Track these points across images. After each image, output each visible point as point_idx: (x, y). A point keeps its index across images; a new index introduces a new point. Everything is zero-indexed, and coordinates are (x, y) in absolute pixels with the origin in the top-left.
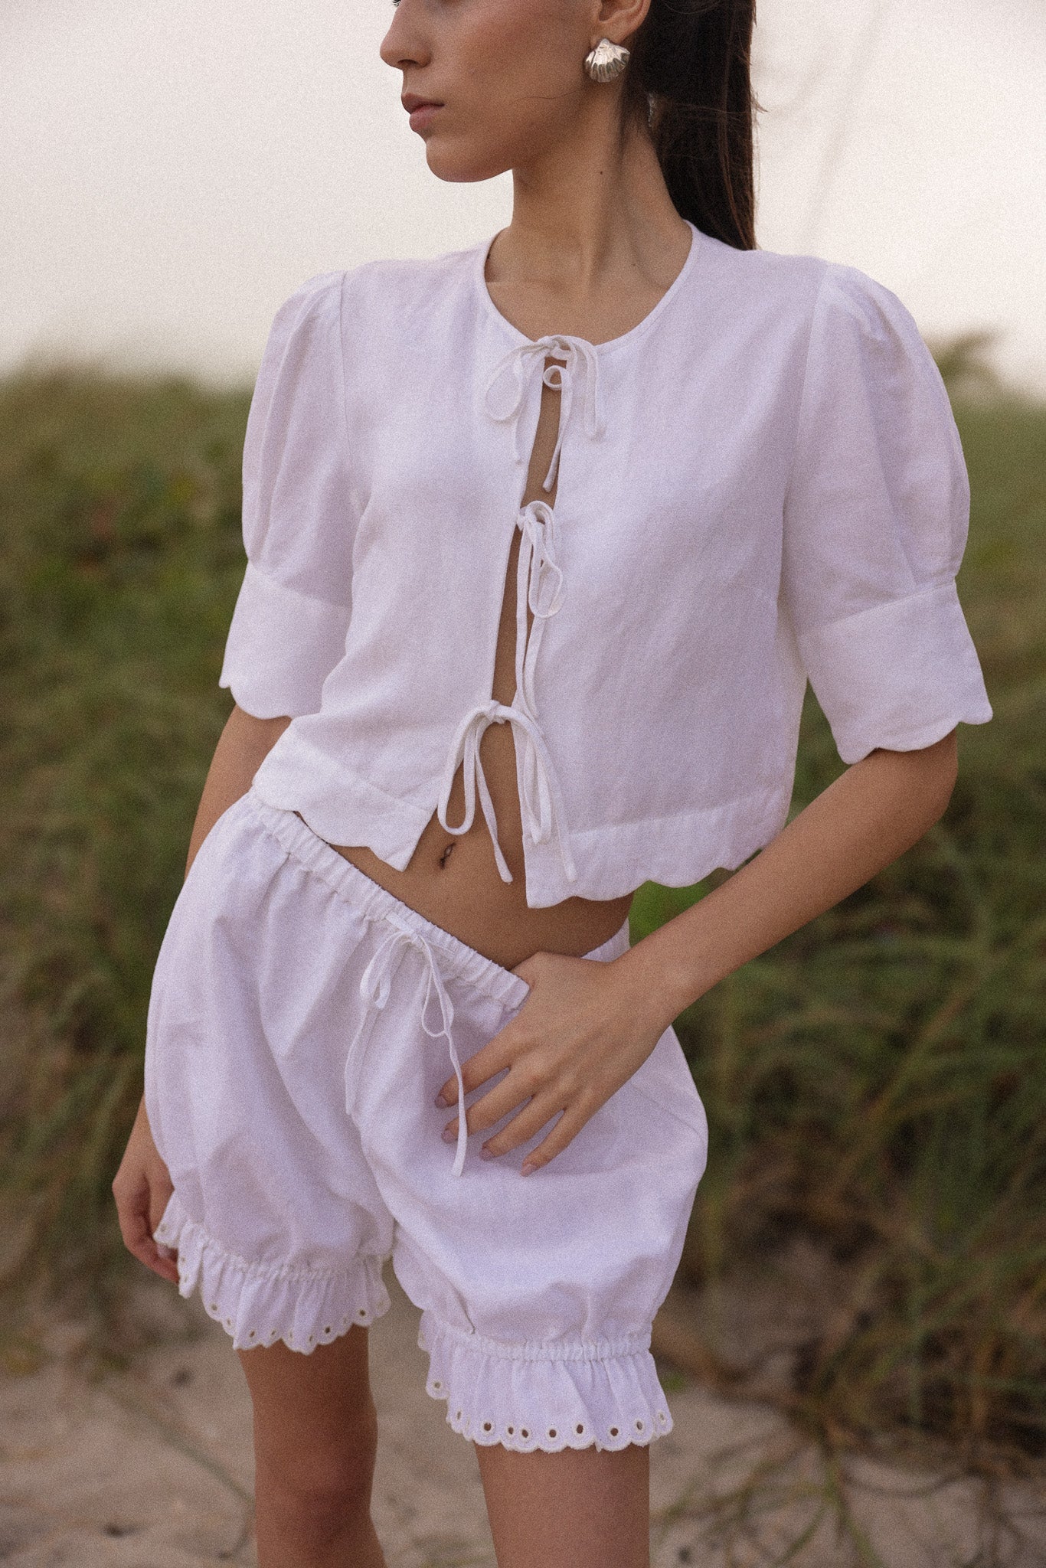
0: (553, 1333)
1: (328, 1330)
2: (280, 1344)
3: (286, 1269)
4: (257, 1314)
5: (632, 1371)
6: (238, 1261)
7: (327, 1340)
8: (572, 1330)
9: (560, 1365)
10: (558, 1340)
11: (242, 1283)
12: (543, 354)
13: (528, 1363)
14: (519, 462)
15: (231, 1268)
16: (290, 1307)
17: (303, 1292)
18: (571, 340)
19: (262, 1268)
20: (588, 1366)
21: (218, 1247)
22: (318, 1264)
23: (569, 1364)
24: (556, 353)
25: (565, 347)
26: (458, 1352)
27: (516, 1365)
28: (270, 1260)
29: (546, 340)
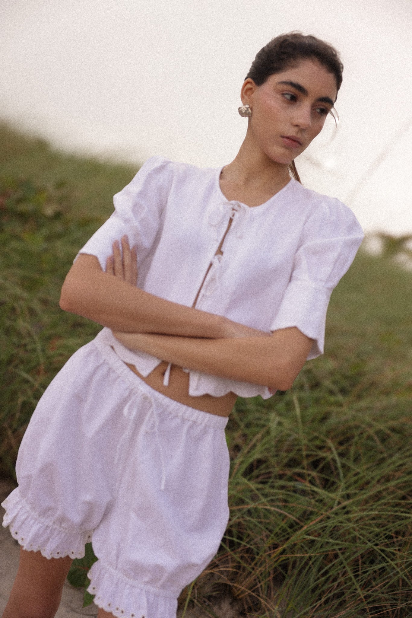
0: (146, 579)
1: (58, 553)
2: (39, 552)
3: (52, 522)
4: (36, 537)
5: (168, 604)
6: (35, 514)
7: (57, 557)
8: (153, 581)
9: (144, 591)
10: (147, 583)
11: (34, 523)
12: (232, 206)
13: (133, 587)
14: (217, 240)
15: (30, 517)
16: (48, 539)
17: (55, 534)
18: (242, 205)
19: (43, 520)
20: (153, 596)
21: (28, 508)
22: (64, 525)
23: (147, 593)
24: (236, 207)
25: (239, 206)
26: (107, 575)
27: (127, 586)
28: (47, 517)
29: (233, 202)
